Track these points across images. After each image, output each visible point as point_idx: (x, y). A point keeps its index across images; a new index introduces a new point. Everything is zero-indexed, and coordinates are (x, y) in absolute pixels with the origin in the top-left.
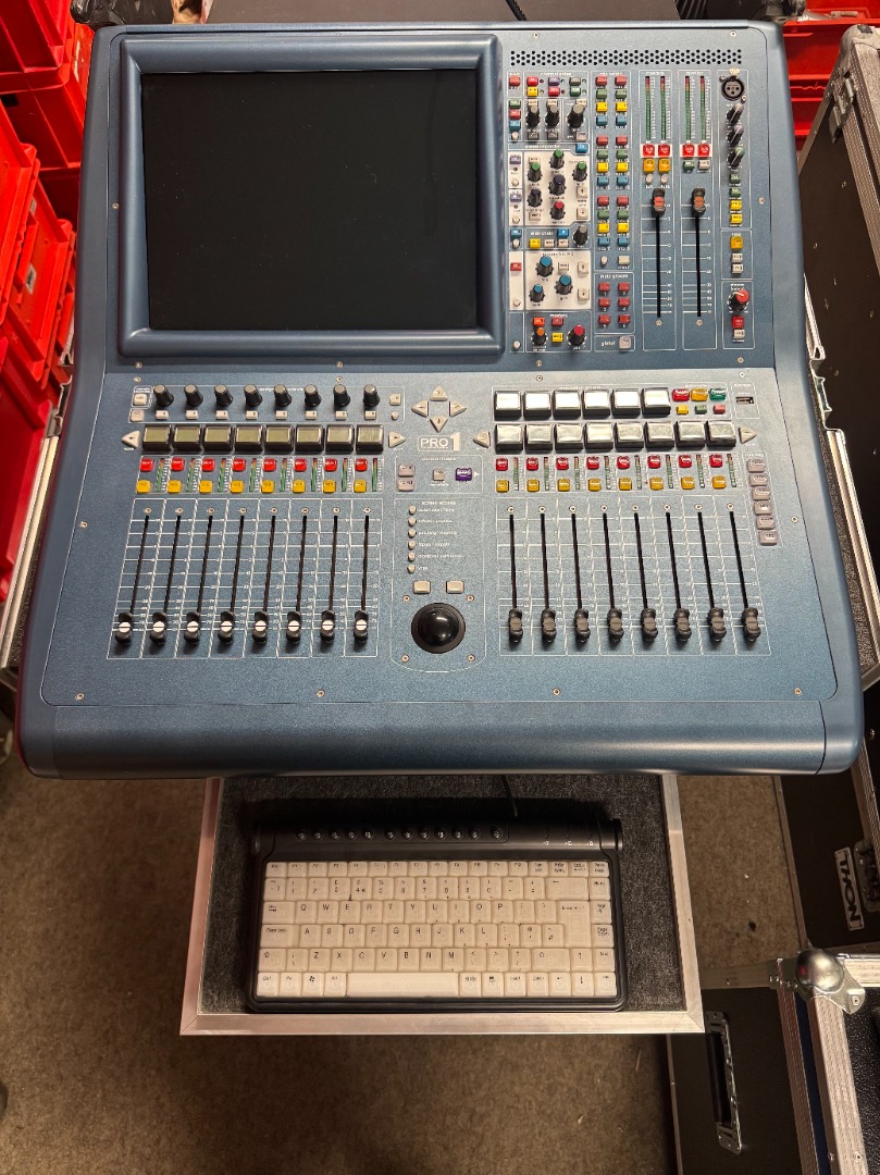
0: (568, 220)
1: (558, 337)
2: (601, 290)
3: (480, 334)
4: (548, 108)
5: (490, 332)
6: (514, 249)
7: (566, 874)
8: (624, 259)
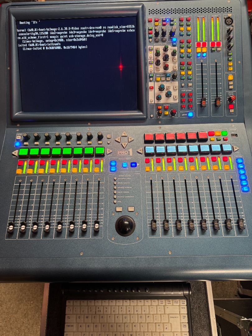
0: (170, 70)
1: (167, 113)
2: (182, 95)
3: (139, 112)
4: (162, 30)
5: (142, 112)
6: (151, 81)
7: (171, 304)
8: (190, 84)
